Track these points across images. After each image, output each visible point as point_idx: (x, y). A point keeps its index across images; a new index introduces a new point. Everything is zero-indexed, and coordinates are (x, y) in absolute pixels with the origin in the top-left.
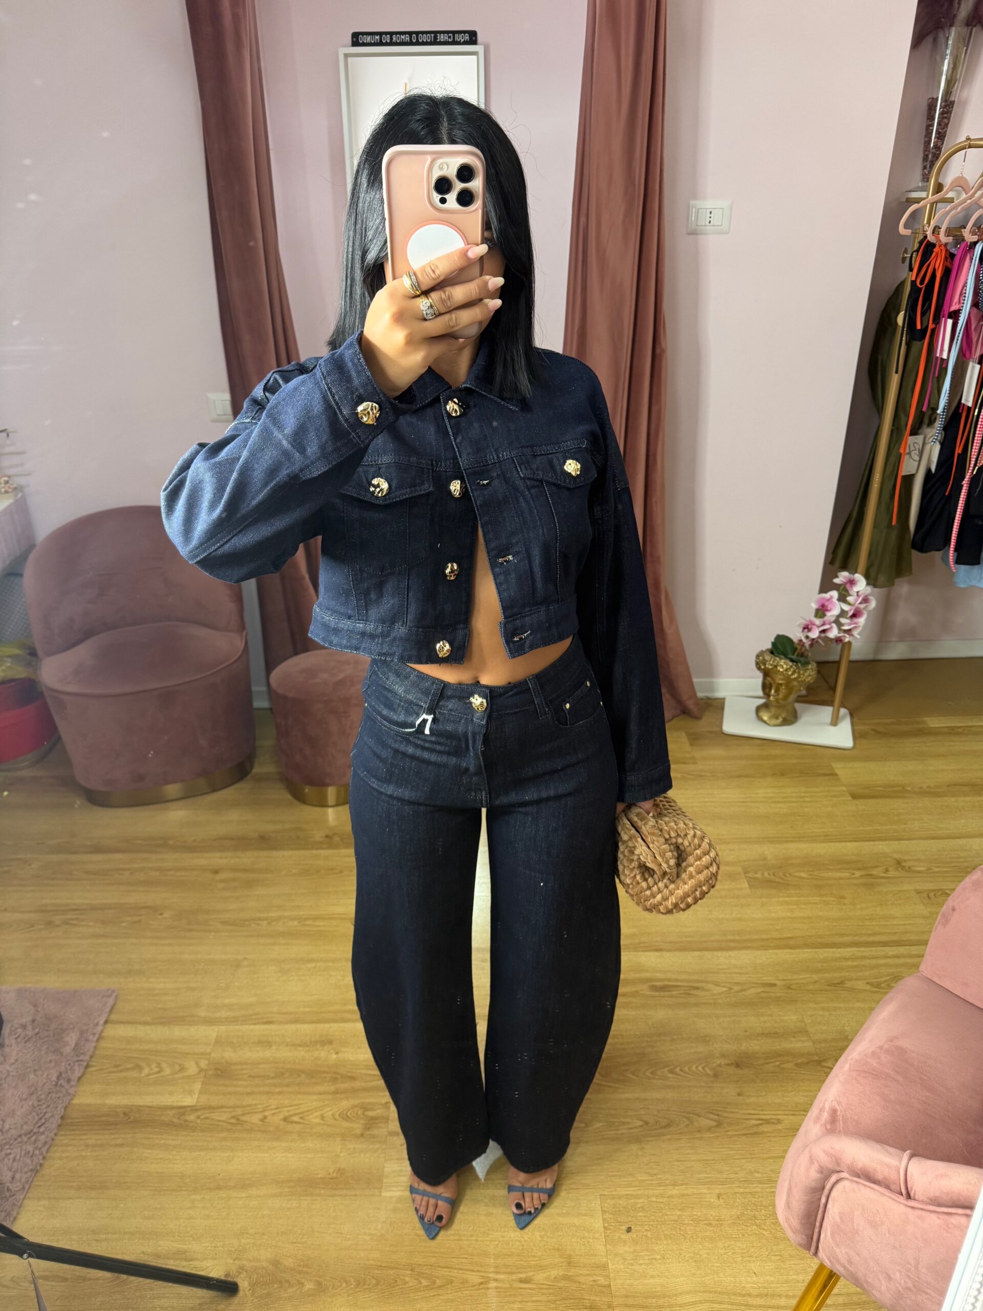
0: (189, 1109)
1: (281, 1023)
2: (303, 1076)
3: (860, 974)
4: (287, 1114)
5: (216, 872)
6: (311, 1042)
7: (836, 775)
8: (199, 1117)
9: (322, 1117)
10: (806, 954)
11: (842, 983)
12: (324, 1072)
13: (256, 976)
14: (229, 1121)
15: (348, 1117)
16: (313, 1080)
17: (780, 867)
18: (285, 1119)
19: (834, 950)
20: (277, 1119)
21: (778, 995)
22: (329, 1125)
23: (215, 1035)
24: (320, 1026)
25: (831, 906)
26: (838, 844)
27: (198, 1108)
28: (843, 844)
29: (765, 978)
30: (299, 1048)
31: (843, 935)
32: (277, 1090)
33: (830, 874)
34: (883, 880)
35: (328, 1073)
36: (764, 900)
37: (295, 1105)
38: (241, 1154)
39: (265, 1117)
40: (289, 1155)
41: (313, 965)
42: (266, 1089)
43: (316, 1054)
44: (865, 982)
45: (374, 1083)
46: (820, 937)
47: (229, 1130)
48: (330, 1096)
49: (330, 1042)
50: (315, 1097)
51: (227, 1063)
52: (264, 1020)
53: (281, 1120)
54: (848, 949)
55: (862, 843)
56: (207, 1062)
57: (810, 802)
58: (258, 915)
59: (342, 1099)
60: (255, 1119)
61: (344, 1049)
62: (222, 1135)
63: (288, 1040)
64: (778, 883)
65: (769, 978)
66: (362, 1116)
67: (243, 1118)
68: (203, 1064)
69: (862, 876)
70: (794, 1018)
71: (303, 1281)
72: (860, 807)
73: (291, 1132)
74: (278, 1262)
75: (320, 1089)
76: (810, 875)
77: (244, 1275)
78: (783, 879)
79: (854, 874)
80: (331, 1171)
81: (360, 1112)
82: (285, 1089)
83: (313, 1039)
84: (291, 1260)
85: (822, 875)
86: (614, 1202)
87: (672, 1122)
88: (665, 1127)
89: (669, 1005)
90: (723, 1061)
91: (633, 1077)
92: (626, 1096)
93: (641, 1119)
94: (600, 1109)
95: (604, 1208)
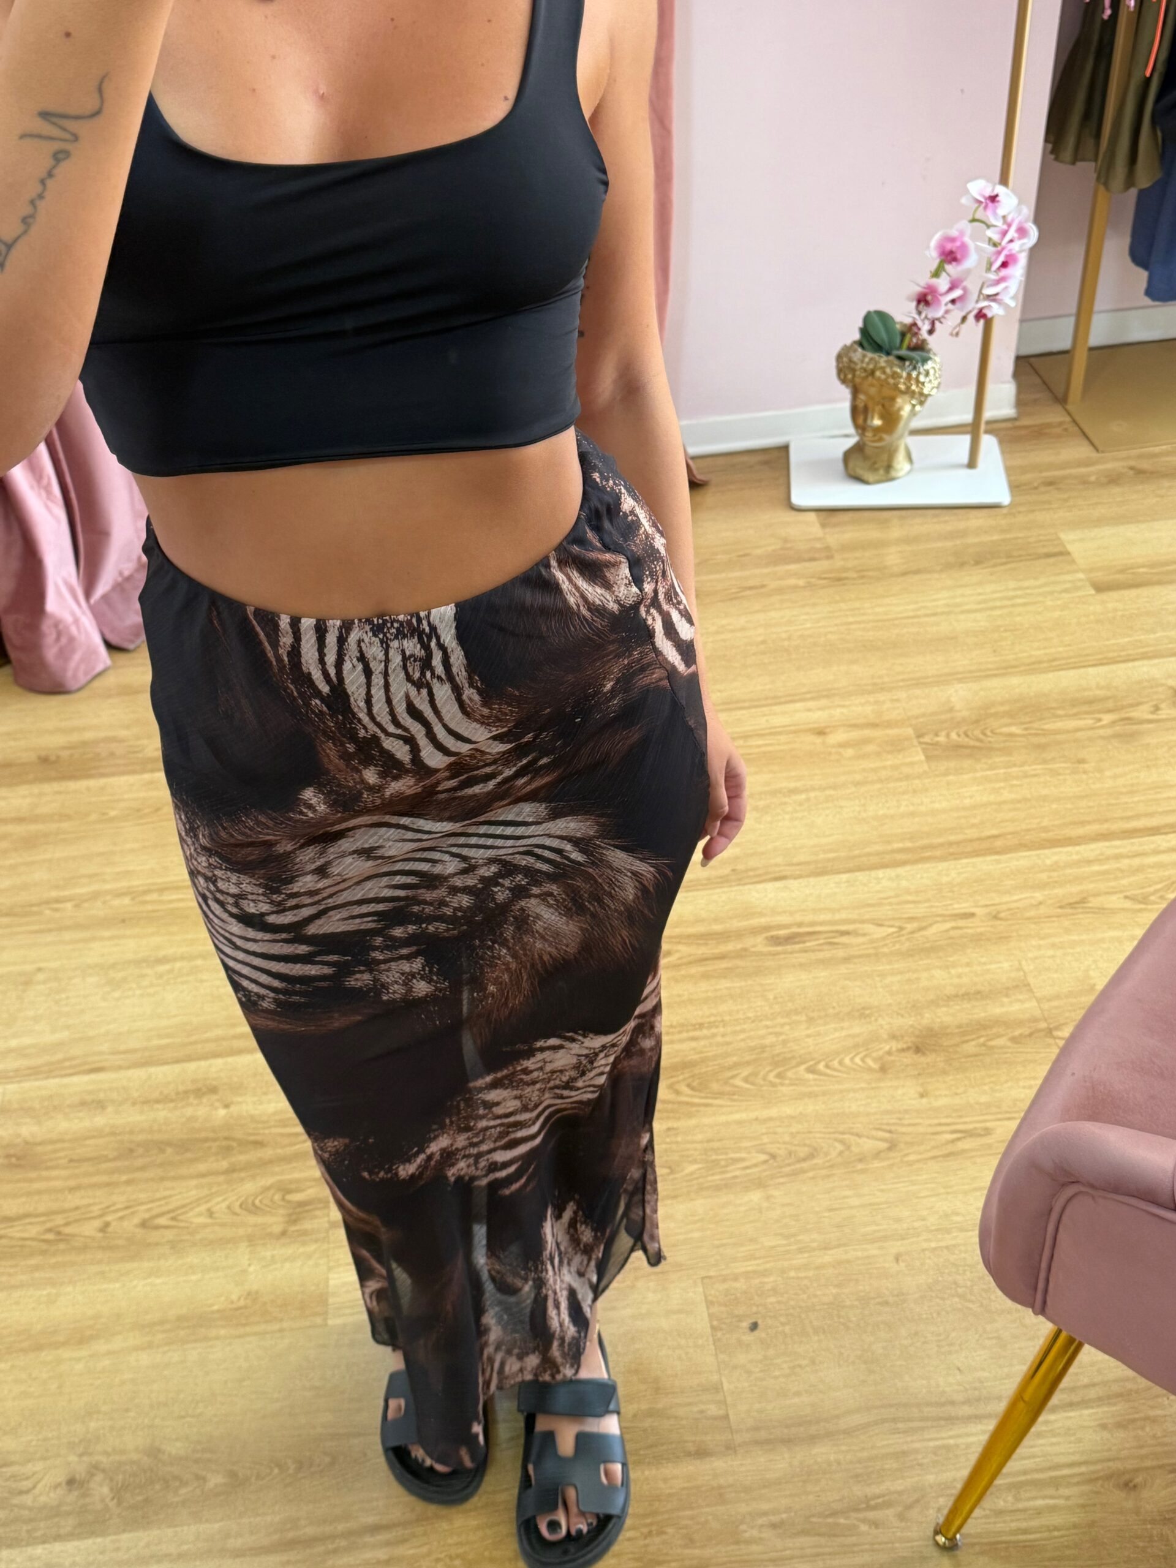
2: (169, 1150)
3: (1112, 884)
4: (147, 1216)
6: (178, 1093)
7: (1068, 553)
9: (210, 1213)
10: (1022, 860)
11: (1083, 901)
12: (206, 1140)
13: (63, 996)
14: (42, 1238)
15: (257, 1207)
16: (189, 1155)
17: (977, 721)
18: (144, 1224)
19: (1070, 849)
20: (130, 1225)
21: (979, 930)
22: (223, 1225)
24: (192, 1066)
25: (1061, 777)
26: (1072, 673)
28: (1082, 670)
29: (956, 906)
30: (156, 1106)
31: (1083, 823)
32: (124, 1178)
33: (1059, 725)
34: (1151, 726)
35: (214, 1140)
36: (951, 778)
37: (160, 1199)
38: (70, 1289)
39: (107, 1225)
40: (158, 1281)
41: (167, 967)
42: (104, 1178)
43: (189, 1112)
44: (1121, 896)
45: (297, 1147)
46: (1045, 829)
47: (44, 1253)
48: (221, 1178)
49: (213, 1090)
50: (194, 1182)
51: (27, 1143)
52: (87, 1067)
53: (137, 1226)
54: (1093, 846)
55: (1114, 667)
57: (1025, 604)
58: (54, 894)
59: (242, 1180)
60: (89, 1229)
61: (240, 1099)
62: (33, 1262)
63: (136, 1095)
64: (973, 747)
65: (964, 905)
66: (282, 1203)
67: (67, 1230)
69: (1113, 723)
70: (1006, 965)
71: (204, 1473)
72: (1110, 606)
73: (157, 1244)
74: (159, 1450)
75: (202, 1167)
76: (1026, 729)
77: (99, 1477)
78: (981, 741)
79: (1100, 720)
80: (234, 1297)
81: (277, 1197)
82: (138, 1175)
83: (181, 1088)
84: (178, 1444)
85: (1046, 727)
86: (726, 1286)
87: (816, 1149)
88: (804, 1160)
89: (801, 965)
90: (895, 1045)
91: (747, 1086)
92: (737, 1117)
93: (763, 1152)
94: (693, 1142)
95: (710, 1298)
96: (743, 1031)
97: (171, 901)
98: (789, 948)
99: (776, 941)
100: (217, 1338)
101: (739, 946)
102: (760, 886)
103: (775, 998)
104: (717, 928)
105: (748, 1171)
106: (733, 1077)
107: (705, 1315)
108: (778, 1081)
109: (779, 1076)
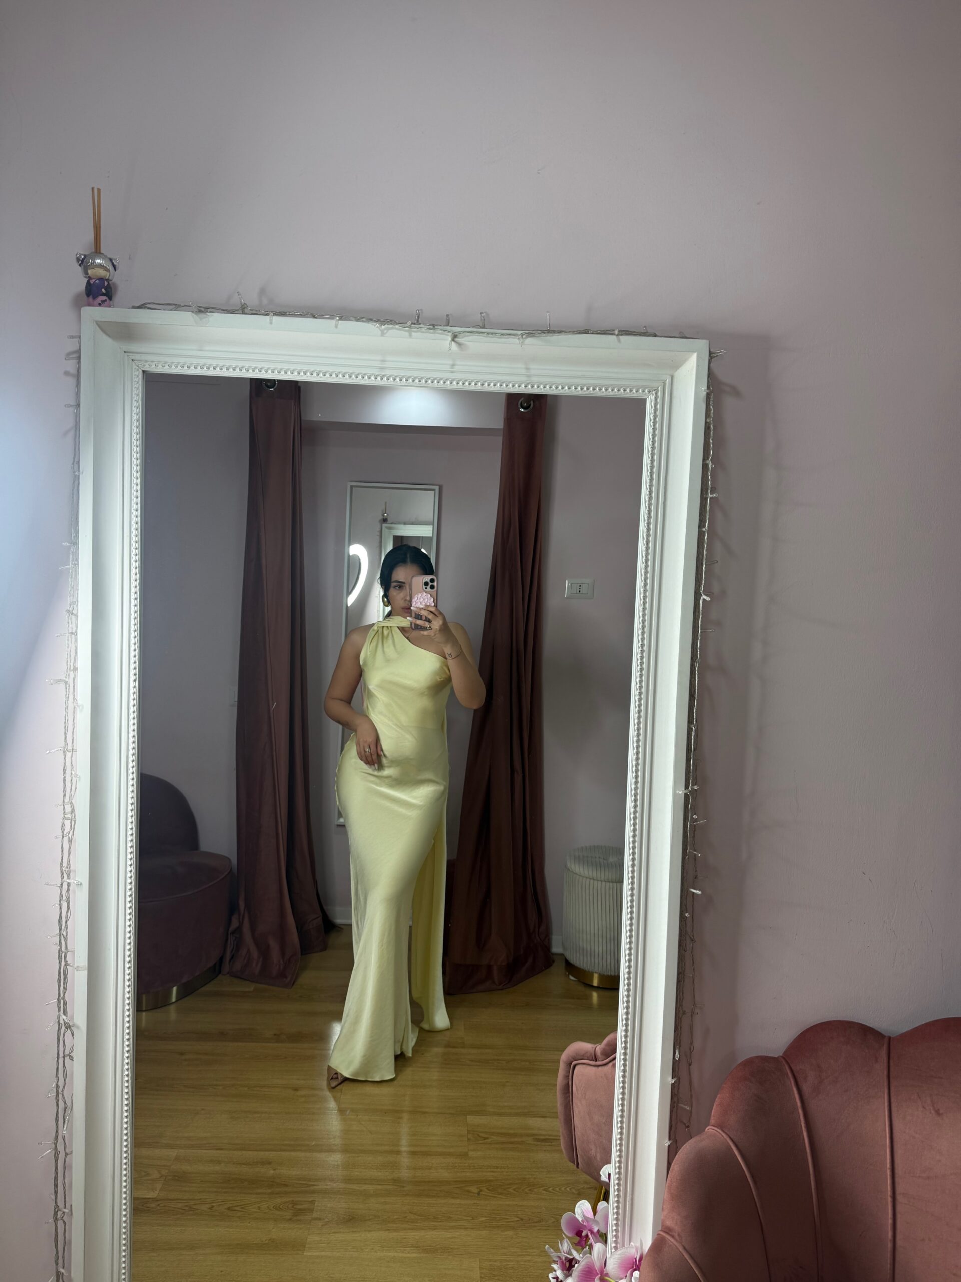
0: (151, 1200)
1: (230, 1150)
2: (245, 1183)
4: (231, 1206)
5: (182, 1054)
6: (254, 1163)
8: (159, 1205)
9: (259, 1208)
12: (263, 1181)
13: (211, 1120)
14: (183, 1208)
15: (280, 1209)
16: (254, 1186)
18: (229, 1209)
20: (223, 1208)
22: (264, 1213)
23: (175, 1154)
24: (262, 1153)
27: (158, 1199)
30: (243, 1166)
32: (224, 1190)
37: (238, 1200)
39: (213, 1207)
40: (231, 1230)
41: (259, 1115)
42: (215, 1190)
43: (257, 1170)
45: (302, 1189)
47: (183, 1214)
48: (267, 1196)
49: (270, 1163)
50: (255, 1196)
51: (184, 1172)
52: (216, 1148)
53: (226, 1209)
56: (167, 1171)
58: (215, 1083)
59: (276, 1198)
60: (204, 1208)
61: (281, 1168)
62: (177, 1217)
63: (235, 1160)
66: (292, 1209)
67: (194, 1207)
68: (164, 1172)
75: (259, 1191)
80: (264, 1239)
81: (290, 1206)
82: (230, 1190)
83: (255, 1161)
86: (490, 1263)
87: (542, 1220)
88: (536, 1222)
89: (547, 1151)
90: (586, 1186)
91: (514, 1192)
92: (507, 1203)
93: (517, 1217)
94: (485, 1210)
95: (482, 1267)
96: (517, 1172)
97: (265, 1091)
98: (543, 1143)
99: (538, 1140)
100: (253, 1254)
101: (519, 1140)
102: (533, 1119)
103: (534, 1161)
104: (511, 1132)
105: (509, 1223)
106: (508, 1188)
107: (479, 1273)
108: (529, 1192)
109: (530, 1190)
